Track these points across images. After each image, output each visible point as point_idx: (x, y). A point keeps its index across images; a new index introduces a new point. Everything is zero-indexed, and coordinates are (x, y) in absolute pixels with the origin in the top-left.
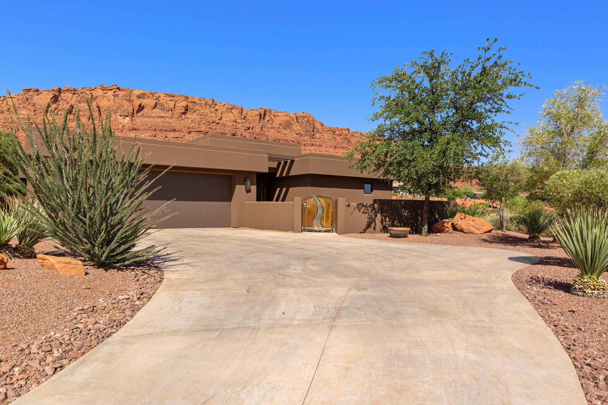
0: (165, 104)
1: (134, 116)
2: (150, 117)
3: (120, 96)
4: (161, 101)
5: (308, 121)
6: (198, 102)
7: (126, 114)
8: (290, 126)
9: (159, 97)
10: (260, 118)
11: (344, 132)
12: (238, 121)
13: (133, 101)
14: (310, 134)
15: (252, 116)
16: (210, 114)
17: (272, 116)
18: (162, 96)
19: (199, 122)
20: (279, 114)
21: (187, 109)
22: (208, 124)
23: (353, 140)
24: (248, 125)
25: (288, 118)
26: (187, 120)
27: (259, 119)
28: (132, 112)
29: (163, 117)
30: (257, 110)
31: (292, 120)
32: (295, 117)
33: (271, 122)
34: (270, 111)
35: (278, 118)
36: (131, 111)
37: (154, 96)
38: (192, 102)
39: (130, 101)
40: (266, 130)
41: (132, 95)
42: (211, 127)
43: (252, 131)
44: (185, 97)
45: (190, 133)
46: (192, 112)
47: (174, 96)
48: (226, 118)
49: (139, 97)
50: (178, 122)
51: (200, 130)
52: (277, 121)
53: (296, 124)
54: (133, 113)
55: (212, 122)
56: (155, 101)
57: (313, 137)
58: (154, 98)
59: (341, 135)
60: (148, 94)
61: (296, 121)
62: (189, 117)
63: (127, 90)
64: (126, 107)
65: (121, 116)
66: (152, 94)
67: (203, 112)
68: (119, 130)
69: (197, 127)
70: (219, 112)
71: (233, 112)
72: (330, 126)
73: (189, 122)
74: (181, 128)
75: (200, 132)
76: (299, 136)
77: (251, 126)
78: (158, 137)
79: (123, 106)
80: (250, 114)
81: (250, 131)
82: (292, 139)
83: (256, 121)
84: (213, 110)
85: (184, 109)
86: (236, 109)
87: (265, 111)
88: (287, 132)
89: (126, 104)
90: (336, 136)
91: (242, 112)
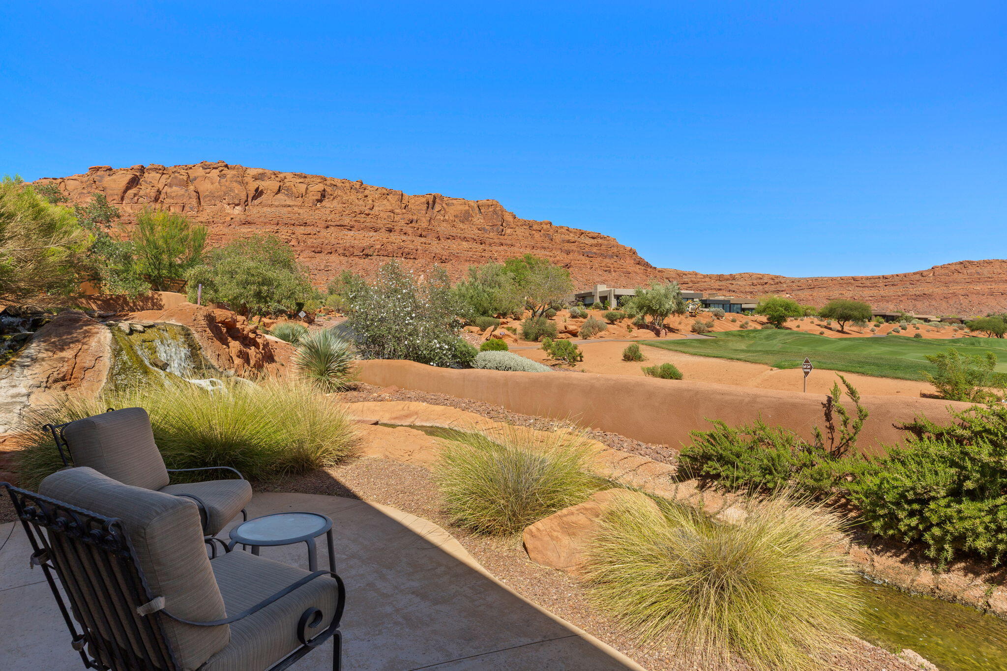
0: (293, 188)
1: (248, 205)
2: (271, 206)
3: (228, 176)
4: (287, 184)
5: (495, 212)
6: (339, 184)
7: (237, 202)
8: (470, 219)
9: (285, 178)
10: (428, 207)
11: (545, 227)
12: (397, 211)
13: (247, 183)
14: (498, 229)
15: (417, 206)
16: (357, 201)
17: (444, 205)
18: (289, 177)
19: (341, 213)
20: (454, 201)
21: (323, 195)
22: (354, 215)
23: (558, 238)
24: (411, 217)
25: (467, 208)
26: (323, 210)
27: (426, 208)
28: (246, 198)
29: (289, 206)
30: (423, 196)
31: (472, 210)
32: (476, 206)
33: (442, 212)
34: (442, 198)
35: (452, 207)
36: (244, 198)
37: (277, 177)
38: (331, 185)
39: (242, 183)
40: (436, 224)
41: (246, 175)
42: (358, 219)
43: (417, 226)
44: (322, 178)
45: (327, 227)
46: (332, 199)
47: (305, 177)
48: (379, 207)
49: (256, 178)
50: (311, 213)
51: (342, 223)
52: (451, 212)
53: (478, 216)
54: (247, 201)
55: (359, 212)
56: (278, 184)
57: (501, 233)
58: (277, 179)
59: (540, 231)
60: (268, 174)
61: (477, 212)
62: (327, 206)
63: (238, 169)
64: (236, 192)
65: (229, 204)
66: (275, 174)
67: (347, 198)
68: (226, 224)
69: (338, 219)
70: (370, 199)
71: (390, 199)
72: (525, 219)
73: (327, 212)
74: (314, 221)
75: (343, 226)
76: (482, 232)
77: (415, 218)
78: (282, 233)
79: (232, 190)
80: (413, 201)
81: (413, 224)
82: (473, 236)
83: (422, 212)
84: (360, 196)
85: (319, 194)
86: (394, 195)
87: (435, 198)
88: (466, 226)
89: (237, 189)
90: (534, 232)
91: (402, 199)
